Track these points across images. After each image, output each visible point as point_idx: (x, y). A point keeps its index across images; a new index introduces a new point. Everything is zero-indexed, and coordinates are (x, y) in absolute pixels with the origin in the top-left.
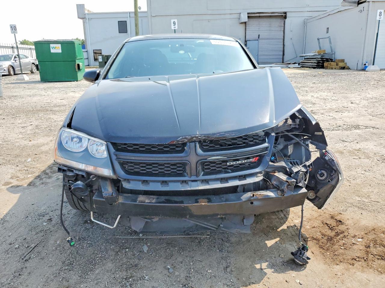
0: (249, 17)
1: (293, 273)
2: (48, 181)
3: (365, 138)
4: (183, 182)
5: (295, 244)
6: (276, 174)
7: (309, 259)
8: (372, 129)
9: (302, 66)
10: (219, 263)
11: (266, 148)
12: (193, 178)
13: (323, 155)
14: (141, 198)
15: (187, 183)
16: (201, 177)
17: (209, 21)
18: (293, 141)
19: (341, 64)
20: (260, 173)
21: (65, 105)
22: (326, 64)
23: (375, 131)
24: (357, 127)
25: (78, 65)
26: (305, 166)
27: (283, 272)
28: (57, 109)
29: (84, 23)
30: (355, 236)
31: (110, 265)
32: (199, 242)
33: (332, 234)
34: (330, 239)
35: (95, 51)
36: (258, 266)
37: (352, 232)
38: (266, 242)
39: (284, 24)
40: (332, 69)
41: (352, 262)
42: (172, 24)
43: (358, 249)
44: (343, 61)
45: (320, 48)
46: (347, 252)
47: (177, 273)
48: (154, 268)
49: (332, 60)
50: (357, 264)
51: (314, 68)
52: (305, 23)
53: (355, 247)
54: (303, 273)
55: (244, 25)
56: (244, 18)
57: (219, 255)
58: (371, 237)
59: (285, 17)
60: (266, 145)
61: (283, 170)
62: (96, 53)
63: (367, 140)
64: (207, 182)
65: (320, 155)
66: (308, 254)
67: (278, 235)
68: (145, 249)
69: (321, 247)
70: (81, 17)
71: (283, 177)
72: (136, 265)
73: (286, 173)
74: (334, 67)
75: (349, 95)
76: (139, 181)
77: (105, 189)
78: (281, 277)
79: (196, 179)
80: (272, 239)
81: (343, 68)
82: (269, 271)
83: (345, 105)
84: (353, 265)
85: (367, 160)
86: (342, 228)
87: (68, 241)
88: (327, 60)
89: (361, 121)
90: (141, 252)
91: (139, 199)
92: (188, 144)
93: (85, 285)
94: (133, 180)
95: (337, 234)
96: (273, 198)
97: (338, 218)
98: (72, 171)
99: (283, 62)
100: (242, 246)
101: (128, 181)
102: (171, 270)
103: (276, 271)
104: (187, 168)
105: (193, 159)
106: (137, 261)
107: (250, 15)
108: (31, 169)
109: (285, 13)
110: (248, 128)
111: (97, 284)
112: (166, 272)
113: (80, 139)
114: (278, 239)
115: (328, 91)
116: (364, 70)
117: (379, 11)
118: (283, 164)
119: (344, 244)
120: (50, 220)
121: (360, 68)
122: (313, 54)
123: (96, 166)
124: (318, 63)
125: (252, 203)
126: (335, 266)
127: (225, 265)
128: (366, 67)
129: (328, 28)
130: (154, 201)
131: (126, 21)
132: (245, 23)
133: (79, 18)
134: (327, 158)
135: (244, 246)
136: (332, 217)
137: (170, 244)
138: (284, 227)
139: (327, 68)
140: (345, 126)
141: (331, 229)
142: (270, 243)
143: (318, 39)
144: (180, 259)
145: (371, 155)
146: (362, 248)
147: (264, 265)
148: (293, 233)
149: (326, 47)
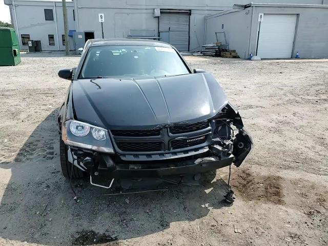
0: (161, 12)
1: (227, 208)
2: (31, 157)
3: (257, 115)
4: (160, 154)
5: (224, 191)
6: (215, 146)
7: (234, 198)
8: (260, 108)
9: (204, 54)
10: (179, 206)
11: (210, 130)
12: (167, 151)
13: (241, 133)
14: (131, 166)
15: (163, 155)
16: (172, 150)
17: (128, 14)
18: (222, 124)
19: (233, 54)
20: (206, 146)
21: (15, 90)
22: (222, 53)
23: (262, 109)
24: (251, 107)
25: (15, 51)
26: (232, 141)
27: (219, 208)
28: (8, 93)
29: (10, 9)
30: (258, 183)
31: (107, 214)
32: (162, 194)
33: (245, 183)
34: (244, 186)
35: (23, 36)
36: (203, 206)
37: (256, 180)
38: (206, 191)
39: (189, 19)
40: (227, 57)
41: (258, 198)
42: (100, 18)
43: (261, 191)
44: (234, 51)
45: (217, 41)
46: (255, 193)
47: (154, 215)
48: (138, 212)
49: (226, 51)
50: (262, 199)
51: (213, 56)
52: (205, 19)
53: (259, 189)
54: (231, 207)
55: (157, 18)
56: (158, 13)
57: (178, 201)
58: (268, 182)
59: (190, 14)
60: (209, 128)
61: (219, 143)
62: (23, 37)
63: (258, 117)
64: (175, 153)
65: (239, 132)
66: (234, 196)
67: (212, 185)
68: (128, 201)
69: (239, 191)
70: (8, 3)
71: (220, 148)
72: (125, 212)
73: (220, 145)
74: (228, 56)
75: (243, 81)
76: (131, 155)
77: (108, 162)
78: (219, 211)
79: (169, 152)
80: (209, 188)
81: (235, 57)
82: (210, 208)
83: (241, 89)
84: (259, 200)
85: (260, 132)
86: (250, 178)
87: (75, 199)
88: (223, 50)
89: (253, 102)
90: (125, 203)
91: (130, 167)
92: (163, 129)
93: (95, 227)
94: (127, 154)
95: (248, 182)
96: (214, 162)
97: (247, 172)
98: (82, 151)
99: (189, 51)
100: (191, 194)
101: (124, 155)
102: (150, 213)
103: (216, 208)
104: (163, 145)
105: (166, 139)
106: (124, 210)
107: (162, 11)
108: (12, 148)
109: (190, 10)
110: (200, 118)
111: (103, 226)
112: (147, 214)
113: (83, 127)
114: (212, 188)
115: (227, 77)
116: (250, 59)
117: (260, 14)
118: (218, 139)
119: (253, 188)
120: (48, 186)
121: (247, 57)
122: (212, 45)
123: (98, 146)
124: (216, 52)
125: (201, 165)
126: (250, 202)
127: (183, 207)
128: (251, 57)
129: (223, 25)
130: (140, 168)
131: (52, 10)
132: (158, 17)
133: (5, 4)
134: (244, 134)
135: (192, 194)
136: (244, 172)
137: (143, 197)
138: (215, 180)
139: (222, 57)
140: (243, 106)
141: (244, 179)
142: (207, 191)
143: (216, 33)
144: (153, 206)
145: (262, 127)
146: (263, 189)
147: (207, 205)
148: (221, 184)
149: (222, 40)
